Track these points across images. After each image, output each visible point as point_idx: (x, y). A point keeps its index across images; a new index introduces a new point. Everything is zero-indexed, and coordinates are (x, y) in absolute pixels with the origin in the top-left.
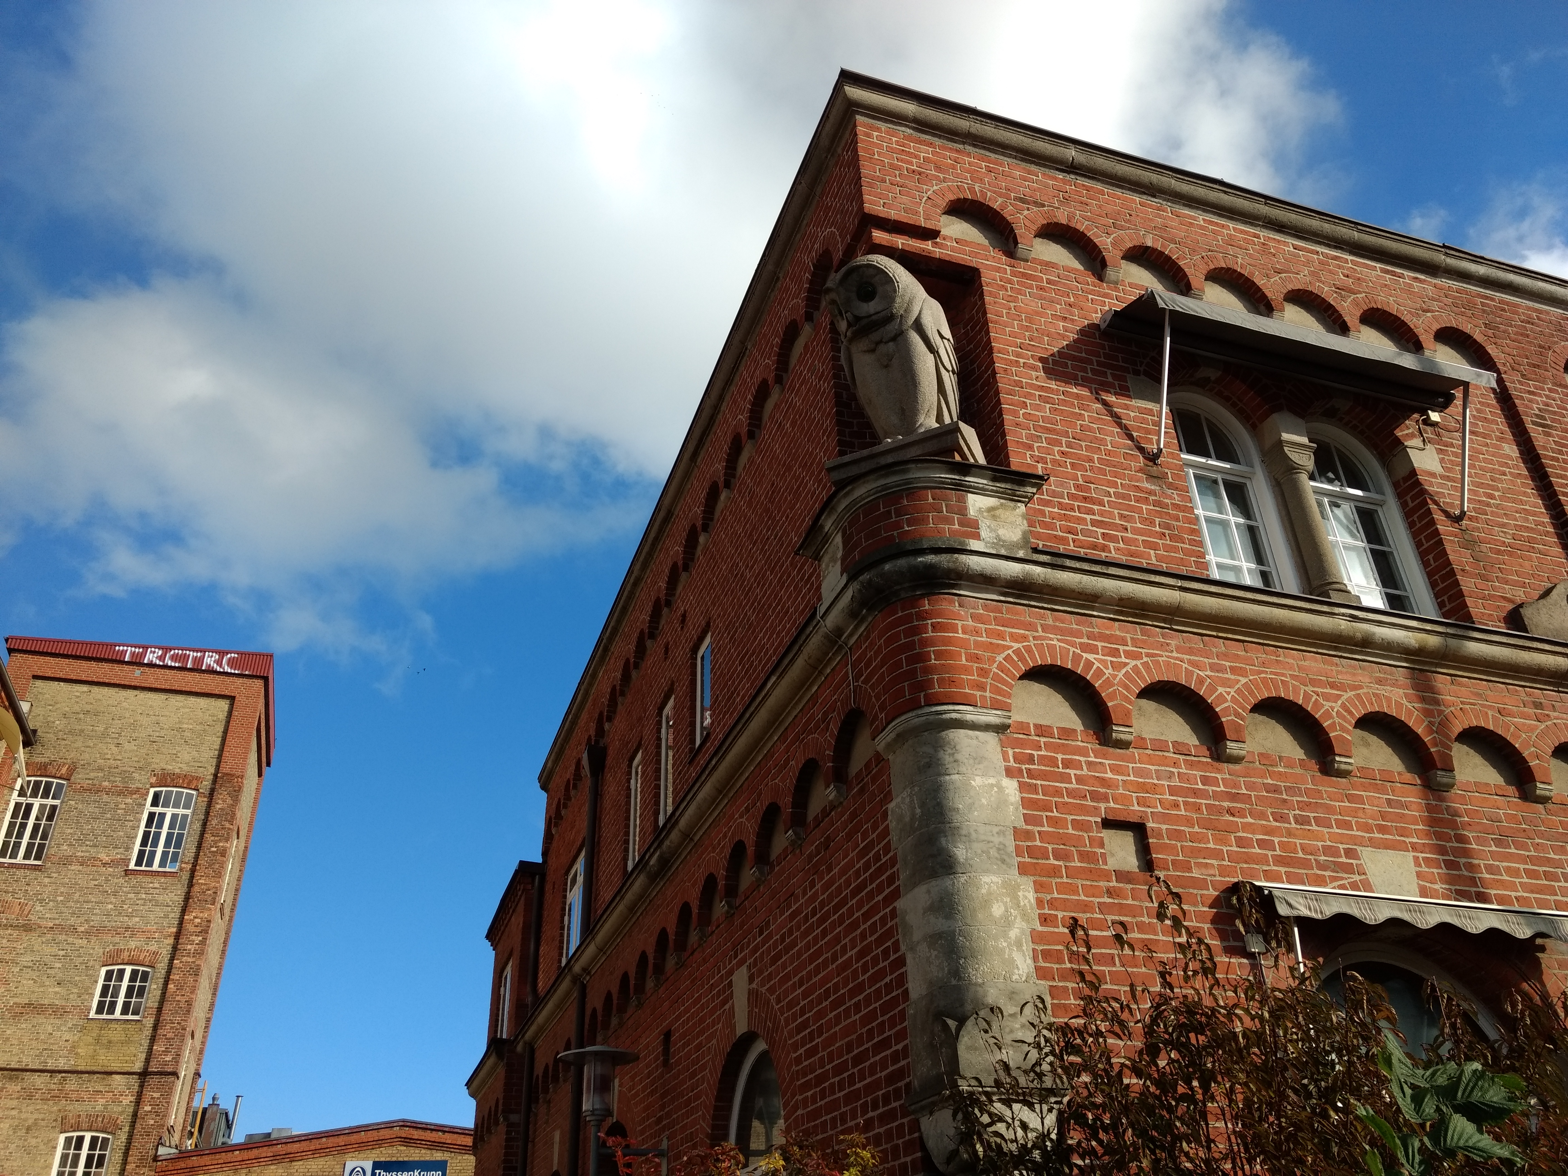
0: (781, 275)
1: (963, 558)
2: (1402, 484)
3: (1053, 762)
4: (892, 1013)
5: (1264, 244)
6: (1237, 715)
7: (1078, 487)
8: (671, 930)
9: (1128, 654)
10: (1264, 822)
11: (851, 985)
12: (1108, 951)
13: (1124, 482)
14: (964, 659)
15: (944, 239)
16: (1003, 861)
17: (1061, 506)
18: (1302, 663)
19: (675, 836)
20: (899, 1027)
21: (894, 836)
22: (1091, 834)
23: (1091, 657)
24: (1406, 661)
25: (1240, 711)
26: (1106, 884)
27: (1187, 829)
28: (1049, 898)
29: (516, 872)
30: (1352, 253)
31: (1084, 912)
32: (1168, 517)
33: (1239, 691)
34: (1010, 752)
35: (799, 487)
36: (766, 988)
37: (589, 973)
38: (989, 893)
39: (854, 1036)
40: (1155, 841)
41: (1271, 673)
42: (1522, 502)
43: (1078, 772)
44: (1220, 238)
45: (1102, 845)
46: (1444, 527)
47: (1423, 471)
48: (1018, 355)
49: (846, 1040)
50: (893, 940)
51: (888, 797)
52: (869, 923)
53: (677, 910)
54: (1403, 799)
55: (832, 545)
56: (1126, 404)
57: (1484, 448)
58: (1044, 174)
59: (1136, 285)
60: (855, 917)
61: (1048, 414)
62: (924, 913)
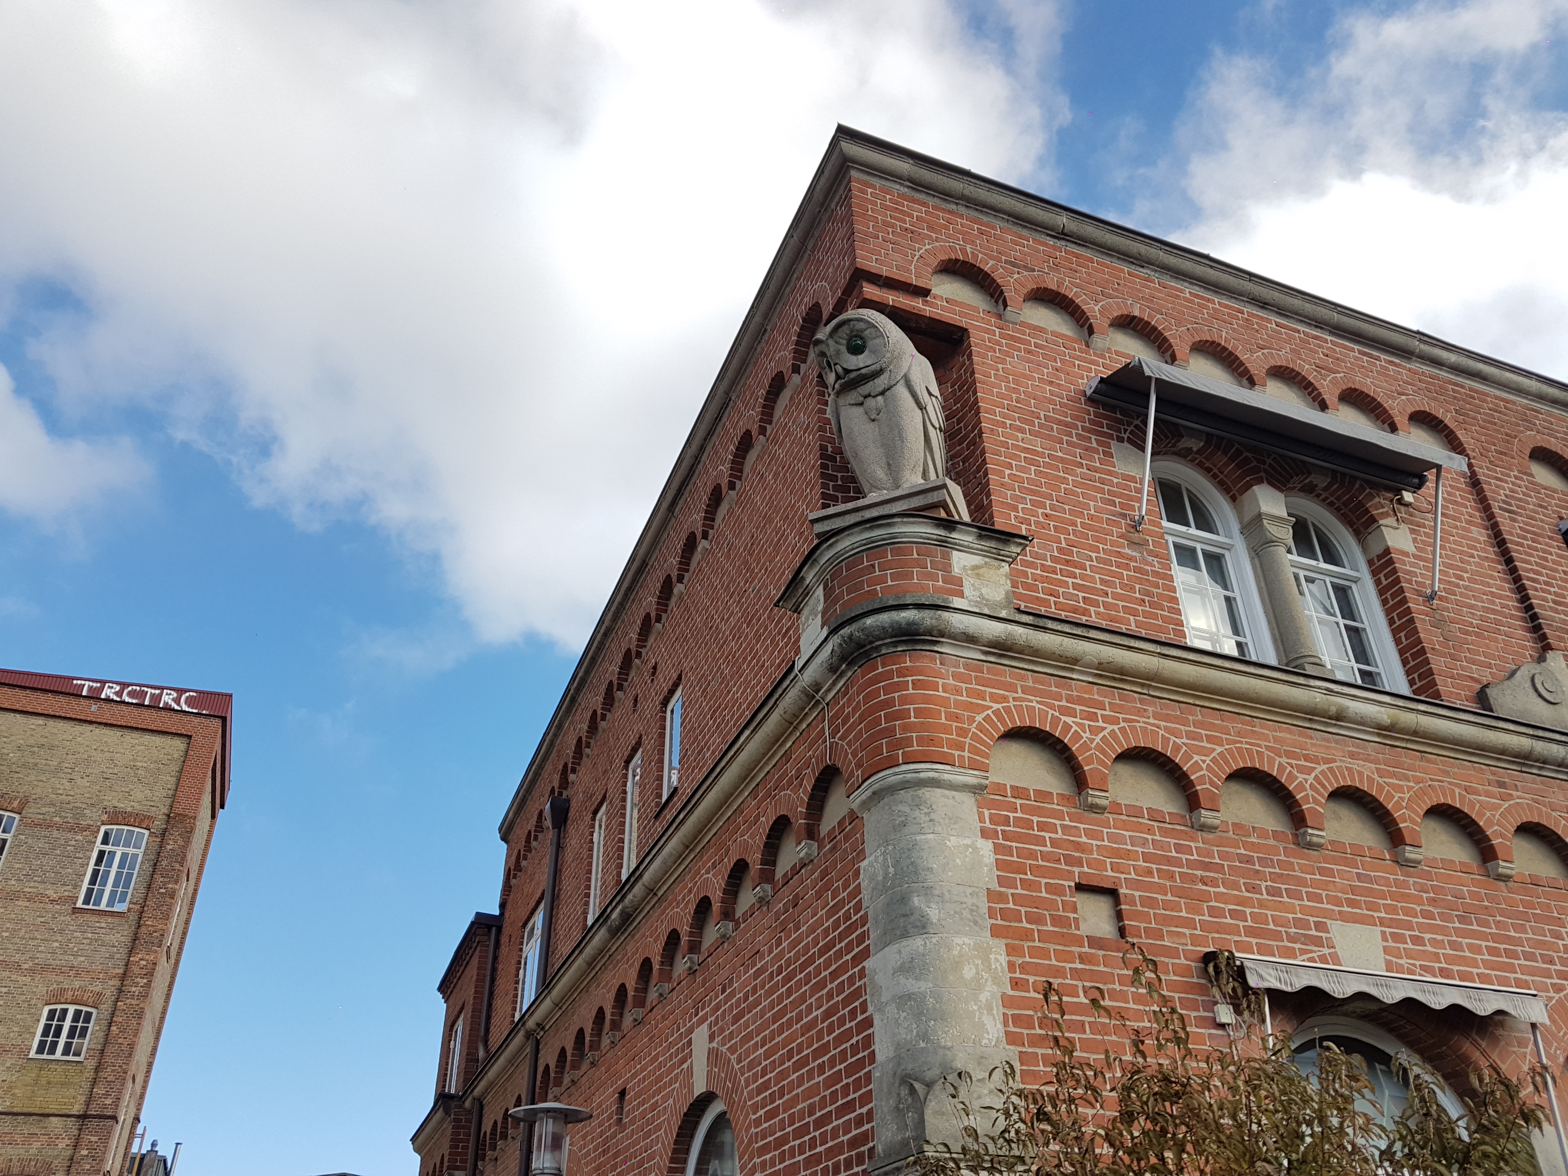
0: (769, 328)
1: (945, 615)
2: (1376, 561)
3: (1028, 824)
4: (857, 1076)
5: (1248, 320)
6: (1212, 783)
7: (1060, 550)
8: (631, 985)
9: (1105, 719)
10: (1236, 893)
11: (815, 1046)
12: (1079, 1018)
13: (1105, 547)
14: (943, 717)
15: (934, 298)
16: (976, 923)
17: (1044, 568)
18: (1278, 734)
19: (638, 890)
20: (864, 1090)
21: (865, 895)
22: (1064, 898)
23: (1069, 720)
24: (1379, 735)
25: (1216, 780)
26: (1078, 949)
27: (1160, 897)
28: (1020, 962)
29: (473, 923)
30: (1331, 333)
31: (1055, 977)
32: (1147, 584)
33: (1214, 760)
34: (987, 813)
35: (779, 540)
36: (726, 1047)
37: (543, 1029)
38: (961, 955)
39: (817, 1099)
40: (1127, 907)
41: (1247, 743)
42: (1489, 585)
43: (1053, 836)
44: (1205, 311)
45: (1075, 910)
46: (1415, 605)
47: (1397, 550)
48: (1004, 416)
49: (809, 1102)
50: (861, 1000)
51: (861, 855)
52: (836, 983)
53: (637, 966)
54: (1372, 874)
55: (813, 598)
56: (1109, 470)
57: (1454, 531)
58: (1034, 240)
59: (1122, 353)
60: (822, 975)
61: (1033, 476)
62: (894, 973)
